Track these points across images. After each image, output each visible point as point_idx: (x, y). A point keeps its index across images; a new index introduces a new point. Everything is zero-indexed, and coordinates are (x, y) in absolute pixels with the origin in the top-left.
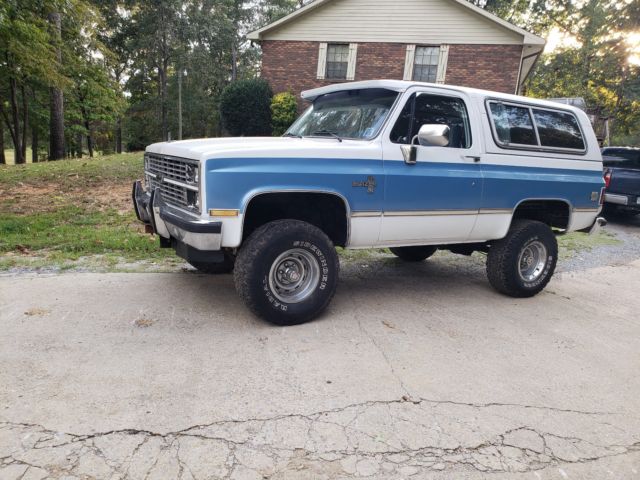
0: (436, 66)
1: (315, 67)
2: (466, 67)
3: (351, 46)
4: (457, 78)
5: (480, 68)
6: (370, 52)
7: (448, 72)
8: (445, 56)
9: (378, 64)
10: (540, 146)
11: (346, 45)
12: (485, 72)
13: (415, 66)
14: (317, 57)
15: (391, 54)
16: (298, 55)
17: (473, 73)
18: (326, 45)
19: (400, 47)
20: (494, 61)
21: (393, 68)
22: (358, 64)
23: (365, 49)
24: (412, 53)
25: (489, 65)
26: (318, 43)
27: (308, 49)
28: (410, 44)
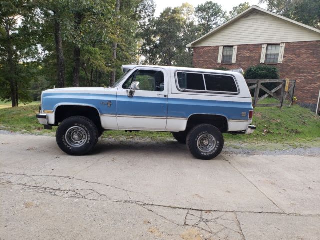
0: (278, 54)
1: (217, 58)
2: (295, 54)
3: (234, 47)
4: (289, 60)
5: (303, 54)
6: (244, 49)
7: (284, 57)
8: (283, 49)
9: (248, 55)
10: (206, 91)
11: (232, 47)
12: (306, 56)
13: (267, 55)
14: (218, 53)
15: (254, 50)
16: (209, 53)
17: (298, 57)
18: (223, 47)
19: (259, 46)
20: (311, 50)
21: (255, 57)
22: (238, 55)
23: (241, 48)
24: (265, 49)
25: (308, 52)
26: (219, 47)
27: (214, 50)
28: (264, 44)
